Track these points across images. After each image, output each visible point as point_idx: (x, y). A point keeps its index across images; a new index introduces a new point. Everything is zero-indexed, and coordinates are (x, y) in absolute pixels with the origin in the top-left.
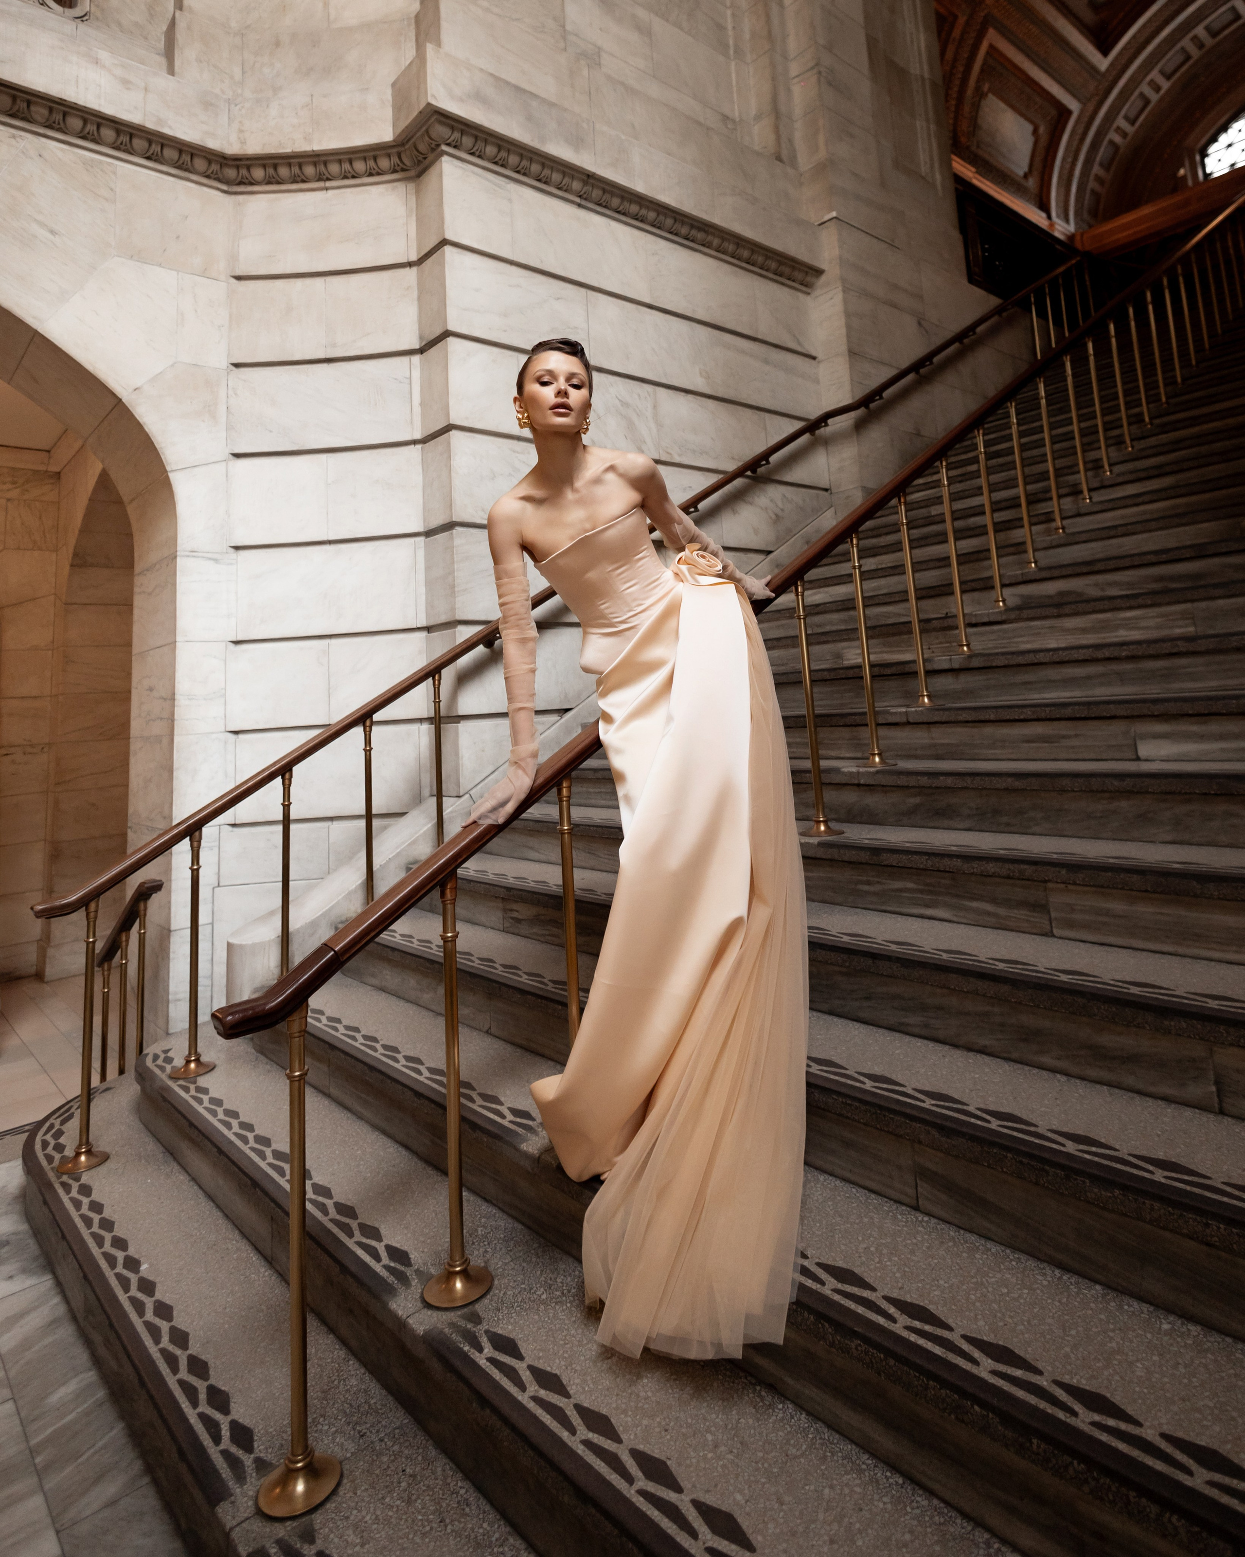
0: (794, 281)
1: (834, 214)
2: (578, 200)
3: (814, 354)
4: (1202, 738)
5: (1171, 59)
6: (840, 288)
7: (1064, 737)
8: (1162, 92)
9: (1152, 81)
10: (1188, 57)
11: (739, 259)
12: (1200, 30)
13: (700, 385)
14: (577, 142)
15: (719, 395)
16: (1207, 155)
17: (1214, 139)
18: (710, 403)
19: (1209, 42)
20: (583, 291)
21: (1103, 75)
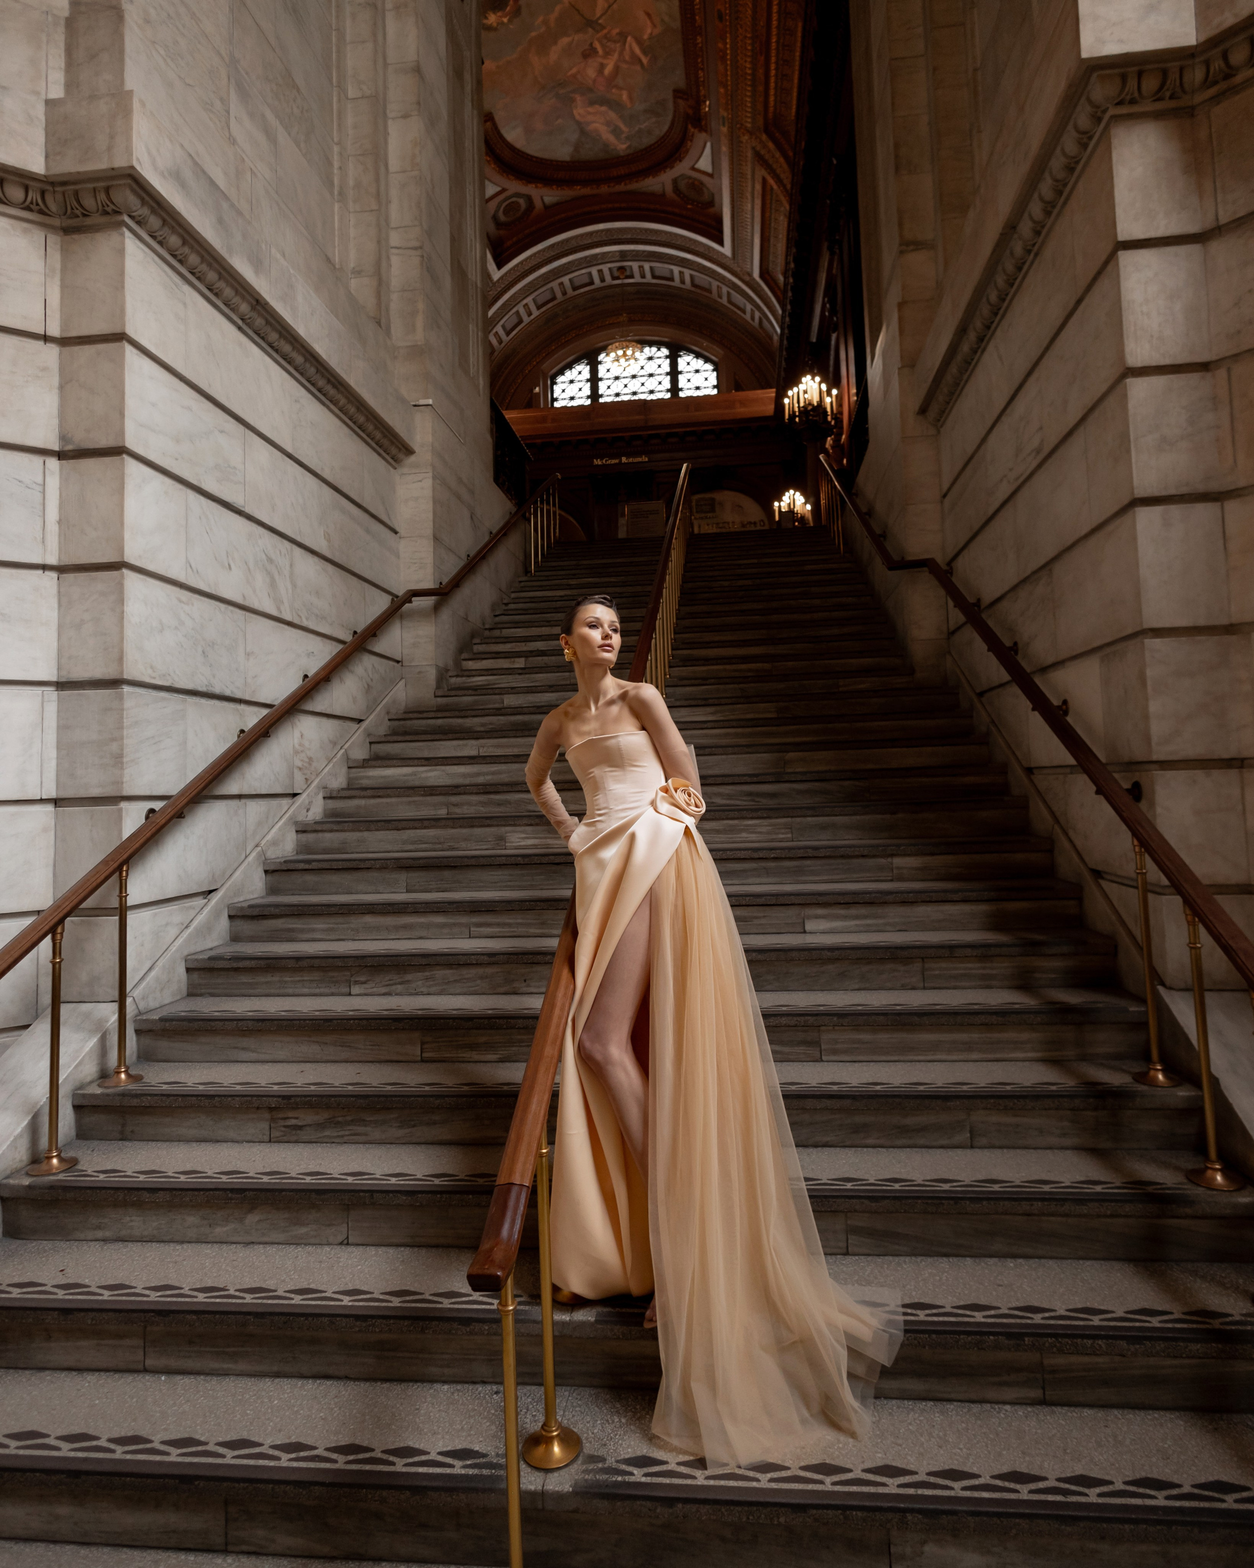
0: (388, 454)
1: (430, 402)
2: (240, 322)
3: (398, 529)
4: (845, 918)
5: (542, 294)
6: (430, 475)
7: (756, 918)
8: (532, 317)
9: (526, 304)
10: (554, 298)
11: (354, 423)
12: (566, 280)
13: (321, 545)
14: (258, 264)
15: (336, 560)
16: (556, 383)
17: (561, 372)
18: (330, 567)
19: (570, 292)
20: (241, 428)
21: (494, 284)
